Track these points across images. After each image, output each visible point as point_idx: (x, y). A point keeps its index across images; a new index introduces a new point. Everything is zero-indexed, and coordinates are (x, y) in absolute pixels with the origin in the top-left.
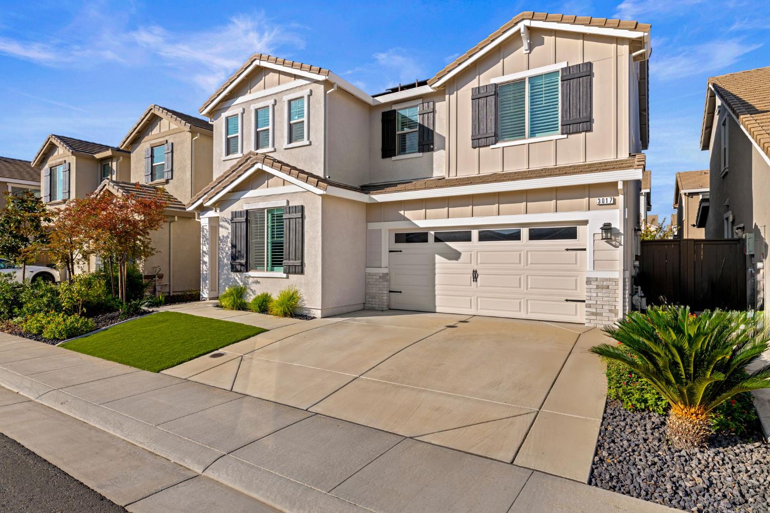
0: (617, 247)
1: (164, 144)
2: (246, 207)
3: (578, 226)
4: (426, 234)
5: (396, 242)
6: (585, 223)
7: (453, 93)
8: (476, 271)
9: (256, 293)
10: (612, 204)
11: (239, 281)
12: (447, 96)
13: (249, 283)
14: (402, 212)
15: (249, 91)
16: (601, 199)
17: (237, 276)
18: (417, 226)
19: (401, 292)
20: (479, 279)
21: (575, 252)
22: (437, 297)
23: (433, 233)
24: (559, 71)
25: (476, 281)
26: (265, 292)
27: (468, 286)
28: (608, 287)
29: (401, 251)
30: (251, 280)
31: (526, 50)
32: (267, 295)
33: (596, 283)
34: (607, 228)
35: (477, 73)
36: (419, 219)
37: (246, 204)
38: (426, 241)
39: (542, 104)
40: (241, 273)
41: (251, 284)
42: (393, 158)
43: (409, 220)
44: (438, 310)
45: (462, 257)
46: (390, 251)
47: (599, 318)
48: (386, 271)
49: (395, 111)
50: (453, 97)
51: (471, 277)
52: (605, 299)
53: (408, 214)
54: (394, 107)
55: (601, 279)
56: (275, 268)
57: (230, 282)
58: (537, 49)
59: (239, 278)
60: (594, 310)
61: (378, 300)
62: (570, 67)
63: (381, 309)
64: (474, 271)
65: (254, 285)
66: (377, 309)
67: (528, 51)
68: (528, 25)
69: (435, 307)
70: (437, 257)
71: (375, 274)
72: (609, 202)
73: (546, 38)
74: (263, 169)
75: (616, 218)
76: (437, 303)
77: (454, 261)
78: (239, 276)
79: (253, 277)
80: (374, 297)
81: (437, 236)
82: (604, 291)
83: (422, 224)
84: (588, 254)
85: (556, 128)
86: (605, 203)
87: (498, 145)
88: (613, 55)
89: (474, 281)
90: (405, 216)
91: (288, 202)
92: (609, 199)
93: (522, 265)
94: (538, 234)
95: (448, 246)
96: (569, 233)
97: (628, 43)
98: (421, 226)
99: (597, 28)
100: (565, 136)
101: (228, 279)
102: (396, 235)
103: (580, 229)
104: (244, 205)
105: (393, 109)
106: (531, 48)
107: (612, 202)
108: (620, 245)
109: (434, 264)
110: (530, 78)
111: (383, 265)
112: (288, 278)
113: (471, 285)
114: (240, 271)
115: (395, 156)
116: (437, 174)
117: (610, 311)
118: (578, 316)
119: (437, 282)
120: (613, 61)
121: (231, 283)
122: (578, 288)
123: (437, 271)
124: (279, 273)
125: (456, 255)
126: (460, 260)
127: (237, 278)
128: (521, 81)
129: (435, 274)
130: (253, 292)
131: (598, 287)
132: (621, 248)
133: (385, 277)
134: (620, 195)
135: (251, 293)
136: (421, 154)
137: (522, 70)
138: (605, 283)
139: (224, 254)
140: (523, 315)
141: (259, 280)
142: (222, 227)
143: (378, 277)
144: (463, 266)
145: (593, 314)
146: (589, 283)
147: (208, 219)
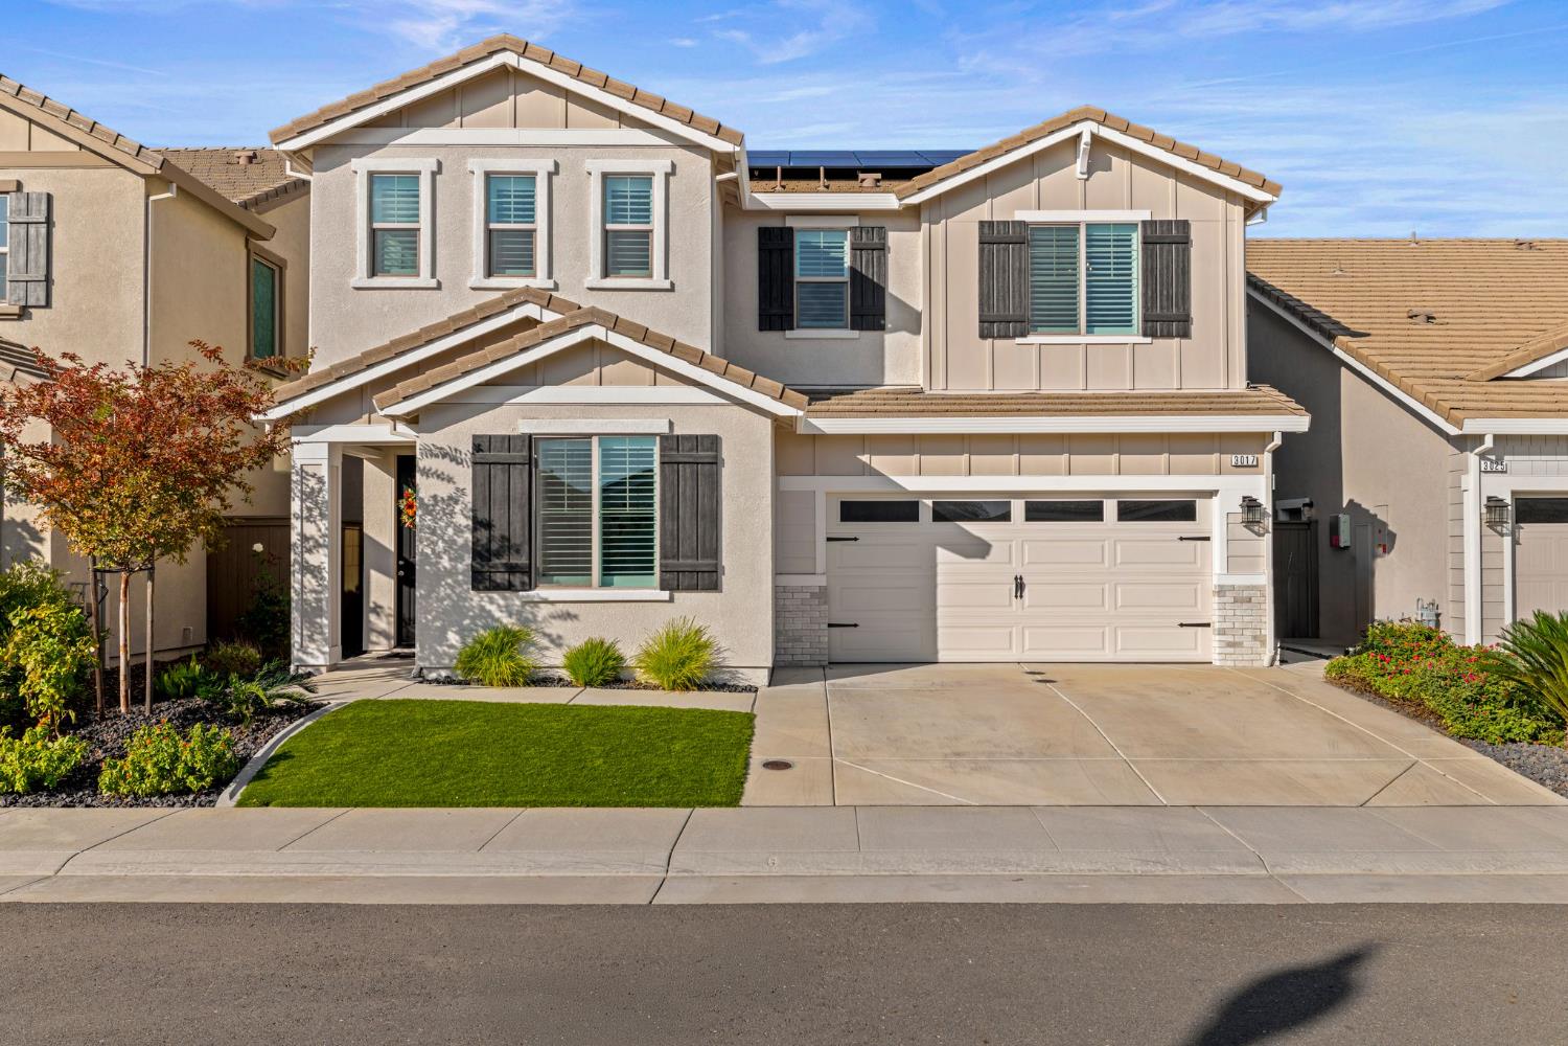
0: (1263, 535)
1: (7, 193)
2: (525, 427)
3: (1197, 500)
4: (916, 504)
5: (844, 519)
6: (1212, 494)
7: (937, 223)
8: (1021, 578)
9: (565, 642)
10: (1253, 466)
11: (497, 614)
12: (925, 226)
13: (539, 619)
14: (865, 458)
15: (458, 119)
16: (1239, 456)
17: (492, 601)
18: (900, 486)
19: (856, 625)
20: (1026, 592)
21: (1193, 543)
22: (940, 632)
23: (929, 502)
24: (1137, 225)
25: (1021, 597)
26: (596, 636)
27: (1005, 606)
28: (1250, 600)
29: (856, 539)
30: (544, 611)
31: (1082, 173)
32: (602, 643)
33: (1234, 594)
34: (1250, 505)
35: (989, 194)
36: (906, 472)
37: (524, 418)
38: (916, 519)
39: (1110, 275)
40: (508, 594)
41: (544, 619)
42: (789, 334)
43: (879, 474)
44: (942, 657)
45: (993, 551)
46: (829, 539)
47: (1238, 650)
48: (821, 581)
49: (791, 230)
50: (938, 229)
51: (1010, 590)
52: (1246, 619)
53: (878, 462)
54: (790, 222)
55: (1239, 586)
56: (616, 579)
57: (466, 617)
58: (1098, 174)
59: (499, 606)
60: (1230, 639)
61: (808, 645)
62: (1156, 222)
63: (817, 663)
64: (1016, 578)
65: (556, 623)
66: (804, 664)
67: (1085, 176)
68: (1095, 131)
69: (936, 652)
70: (940, 551)
71: (802, 589)
72: (1250, 463)
73: (1115, 160)
74: (610, 341)
75: (1261, 487)
76: (940, 645)
77: (978, 560)
78: (502, 602)
79: (553, 602)
80: (798, 640)
81: (937, 508)
82: (1245, 606)
83: (912, 484)
84: (1217, 547)
85: (1128, 323)
86: (1245, 463)
87: (1031, 339)
88: (1221, 217)
89: (1016, 597)
90: (872, 465)
91: (671, 424)
92: (1251, 458)
93: (1107, 565)
94: (1132, 510)
95: (963, 529)
96: (1182, 510)
97: (1242, 202)
98: (910, 488)
99: (1206, 169)
100: (1149, 340)
101: (457, 611)
102: (843, 504)
103: (1201, 505)
104: (520, 421)
105: (788, 225)
106: (1090, 172)
107: (1255, 463)
108: (1268, 532)
109: (934, 566)
110: (1089, 226)
111: (819, 569)
112: (671, 600)
113: (1010, 605)
114: (510, 587)
115: (792, 329)
116: (893, 378)
117: (1255, 638)
118: (1199, 651)
119: (940, 602)
120: (1221, 226)
121: (467, 622)
122: (1199, 605)
123: (940, 579)
124: (647, 589)
125: (981, 549)
126: (988, 558)
127: (492, 608)
128: (1074, 227)
129: (935, 586)
130: (552, 641)
131: (1236, 601)
132: (1268, 538)
133: (822, 595)
134: (1266, 453)
135: (545, 642)
136: (856, 333)
137: (1074, 207)
138: (1246, 594)
139: (441, 544)
140: (1108, 656)
141: (573, 609)
142: (427, 473)
143: (808, 596)
144: (996, 570)
145: (1230, 645)
146: (1222, 594)
147: (326, 445)
